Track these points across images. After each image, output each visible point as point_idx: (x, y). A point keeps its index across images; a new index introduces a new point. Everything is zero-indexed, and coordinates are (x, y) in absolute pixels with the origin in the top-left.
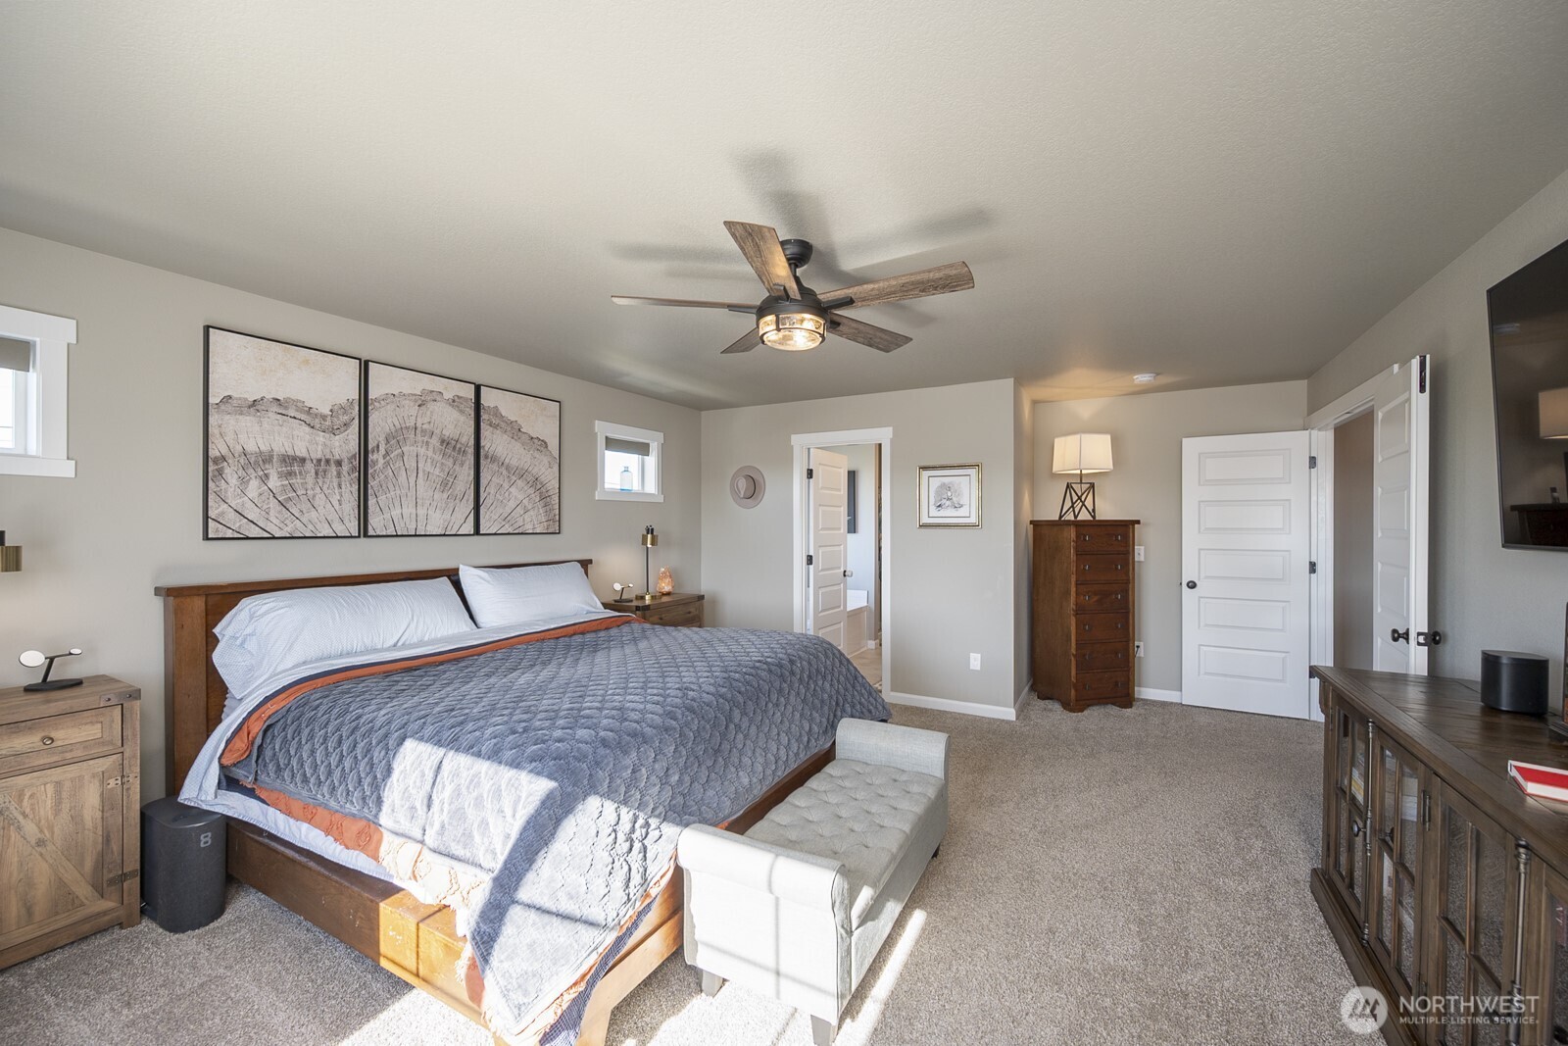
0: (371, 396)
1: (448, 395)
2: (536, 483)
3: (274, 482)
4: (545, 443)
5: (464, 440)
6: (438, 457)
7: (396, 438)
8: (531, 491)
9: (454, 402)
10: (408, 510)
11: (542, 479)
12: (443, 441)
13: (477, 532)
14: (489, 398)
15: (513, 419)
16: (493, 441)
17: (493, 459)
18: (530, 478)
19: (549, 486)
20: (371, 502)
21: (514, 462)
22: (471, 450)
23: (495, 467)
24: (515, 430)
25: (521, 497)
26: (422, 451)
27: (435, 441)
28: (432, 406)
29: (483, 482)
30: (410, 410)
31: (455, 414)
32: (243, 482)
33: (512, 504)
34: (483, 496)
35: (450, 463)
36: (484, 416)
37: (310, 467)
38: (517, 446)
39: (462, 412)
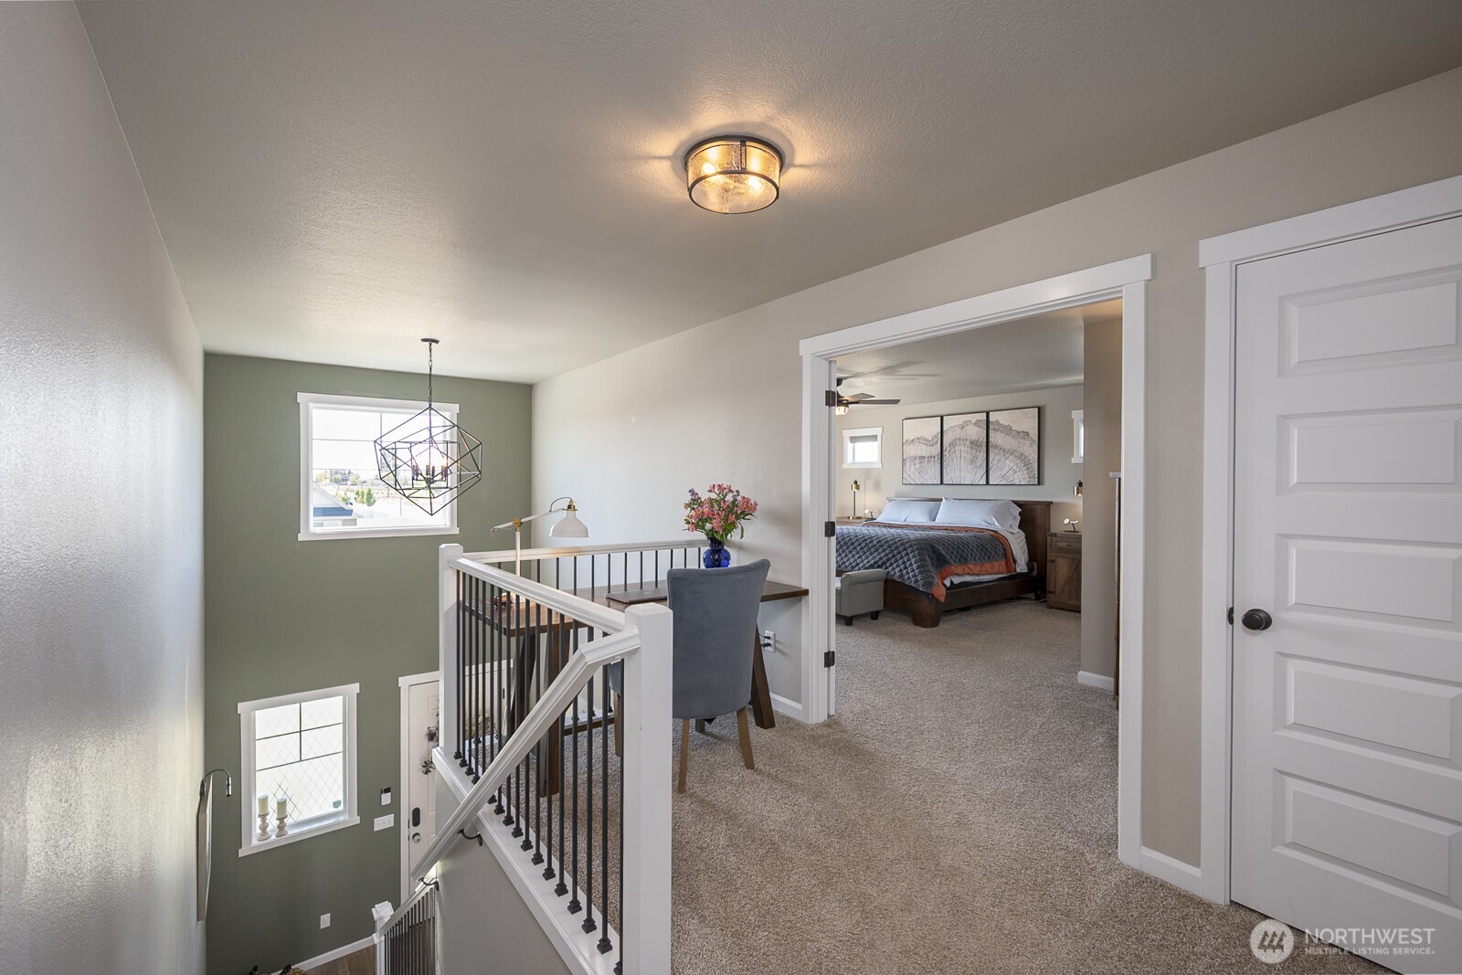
0: (944, 429)
1: (973, 421)
2: (1022, 457)
3: (917, 466)
4: (1028, 434)
5: (981, 440)
6: (969, 450)
7: (952, 444)
8: (1019, 461)
9: (976, 424)
10: (957, 474)
11: (1026, 454)
12: (971, 442)
13: (987, 483)
14: (993, 417)
15: (1006, 424)
16: (995, 438)
17: (996, 447)
18: (1018, 454)
19: (1030, 458)
20: (944, 471)
21: (1008, 447)
22: (985, 444)
23: (997, 451)
24: (1008, 430)
25: (1011, 465)
26: (962, 448)
27: (968, 443)
28: (966, 427)
29: (991, 459)
30: (958, 431)
31: (977, 429)
32: (910, 466)
33: (1007, 469)
34: (990, 466)
35: (974, 452)
36: (991, 426)
37: (926, 459)
38: (1009, 439)
39: (980, 427)
